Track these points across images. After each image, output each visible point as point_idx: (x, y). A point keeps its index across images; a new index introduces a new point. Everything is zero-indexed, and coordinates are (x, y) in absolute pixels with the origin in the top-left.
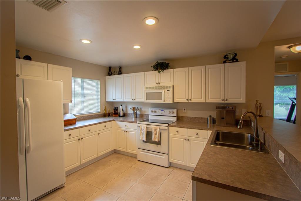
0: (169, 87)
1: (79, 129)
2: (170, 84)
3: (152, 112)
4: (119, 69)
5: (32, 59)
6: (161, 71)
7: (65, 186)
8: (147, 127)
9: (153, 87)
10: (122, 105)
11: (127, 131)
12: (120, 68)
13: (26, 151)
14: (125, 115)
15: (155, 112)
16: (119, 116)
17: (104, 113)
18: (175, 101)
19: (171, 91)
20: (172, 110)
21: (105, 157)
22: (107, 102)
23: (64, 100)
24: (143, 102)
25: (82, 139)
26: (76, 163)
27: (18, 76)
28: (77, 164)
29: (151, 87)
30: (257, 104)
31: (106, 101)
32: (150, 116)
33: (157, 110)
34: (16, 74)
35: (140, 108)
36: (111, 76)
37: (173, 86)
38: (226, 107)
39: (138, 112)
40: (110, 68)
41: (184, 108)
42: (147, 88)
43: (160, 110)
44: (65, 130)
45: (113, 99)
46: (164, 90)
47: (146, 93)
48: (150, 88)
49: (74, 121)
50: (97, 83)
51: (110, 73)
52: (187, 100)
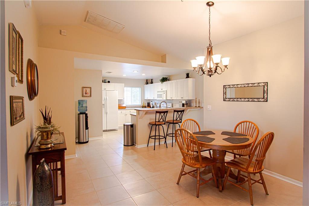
0: (165, 91)
1: (125, 110)
2: (165, 89)
3: (162, 105)
6: (162, 82)
7: (118, 130)
10: (152, 101)
12: (152, 80)
17: (142, 106)
18: (168, 99)
19: (165, 93)
22: (145, 99)
23: (118, 98)
24: (157, 99)
25: (127, 115)
29: (159, 91)
30: (196, 100)
36: (147, 85)
40: (147, 80)
44: (119, 110)
45: (147, 98)
46: (163, 93)
47: (157, 94)
49: (125, 108)
50: (140, 89)
51: (147, 83)
52: (171, 98)
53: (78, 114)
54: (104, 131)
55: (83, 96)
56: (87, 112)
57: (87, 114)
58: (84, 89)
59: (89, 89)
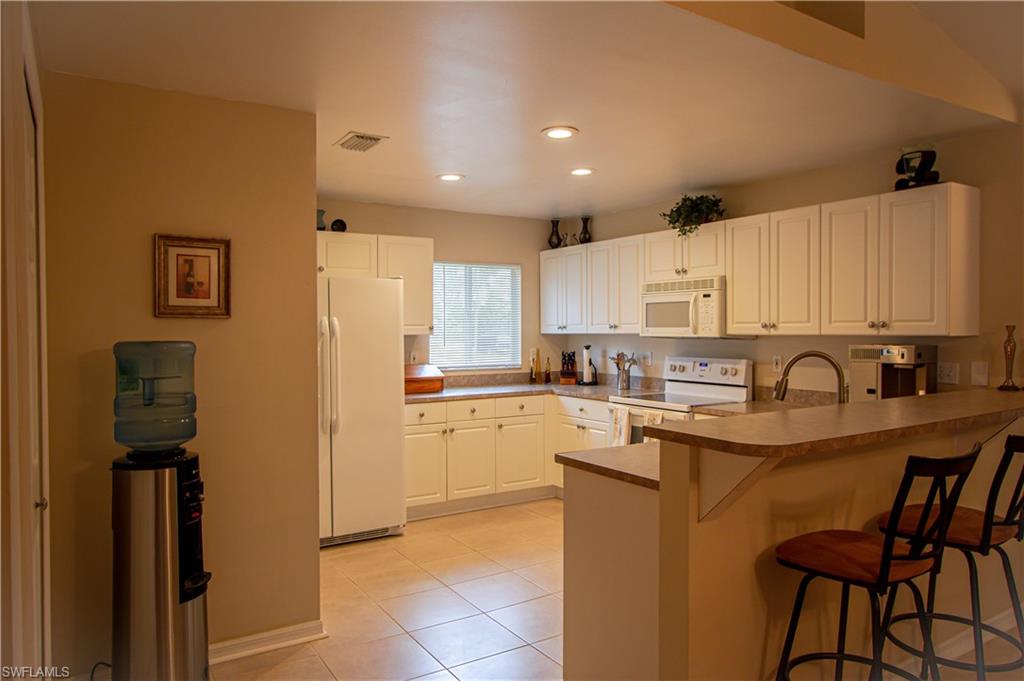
0: (709, 285)
1: (444, 403)
2: (713, 272)
3: (674, 368)
4: (582, 224)
5: (348, 226)
6: (688, 228)
7: (405, 533)
8: (630, 414)
9: (666, 284)
10: (588, 348)
11: (584, 428)
12: (586, 220)
13: (332, 429)
14: (597, 381)
15: (683, 369)
16: (579, 384)
17: (529, 371)
18: (732, 330)
19: (715, 295)
20: (729, 363)
21: (521, 503)
22: (546, 336)
23: (406, 325)
24: (638, 335)
25: (452, 431)
26: (436, 493)
27: (321, 269)
28: (438, 495)
29: (659, 284)
30: (1009, 340)
31: (542, 332)
32: (667, 383)
33: (689, 365)
34: (318, 266)
35: (644, 358)
36: (559, 249)
37: (723, 281)
38: (882, 351)
39: (635, 371)
40: (555, 223)
41: (775, 357)
42: (649, 288)
43: (697, 365)
44: (407, 402)
45: (560, 324)
46: (695, 294)
47: (647, 304)
48: (658, 287)
49: (438, 385)
50: (513, 275)
51: (555, 240)
52: (765, 326)
53: (117, 466)
54: (329, 544)
55: (161, 310)
56: (191, 447)
57: (194, 462)
58: (173, 252)
59: (213, 254)
